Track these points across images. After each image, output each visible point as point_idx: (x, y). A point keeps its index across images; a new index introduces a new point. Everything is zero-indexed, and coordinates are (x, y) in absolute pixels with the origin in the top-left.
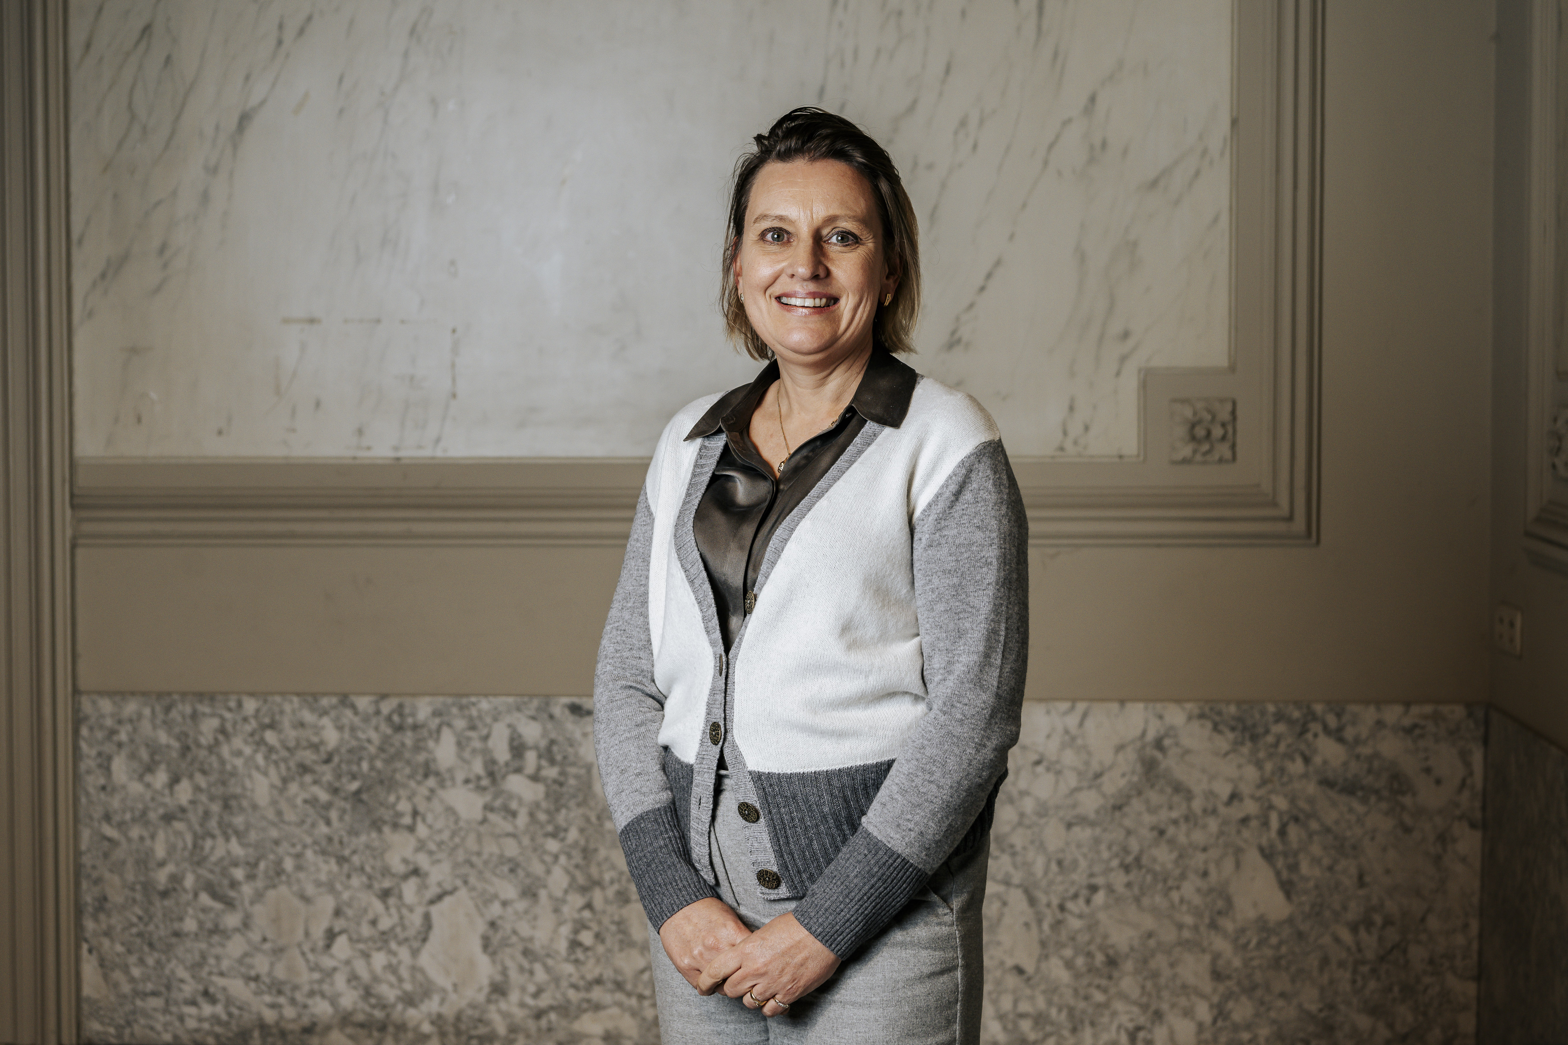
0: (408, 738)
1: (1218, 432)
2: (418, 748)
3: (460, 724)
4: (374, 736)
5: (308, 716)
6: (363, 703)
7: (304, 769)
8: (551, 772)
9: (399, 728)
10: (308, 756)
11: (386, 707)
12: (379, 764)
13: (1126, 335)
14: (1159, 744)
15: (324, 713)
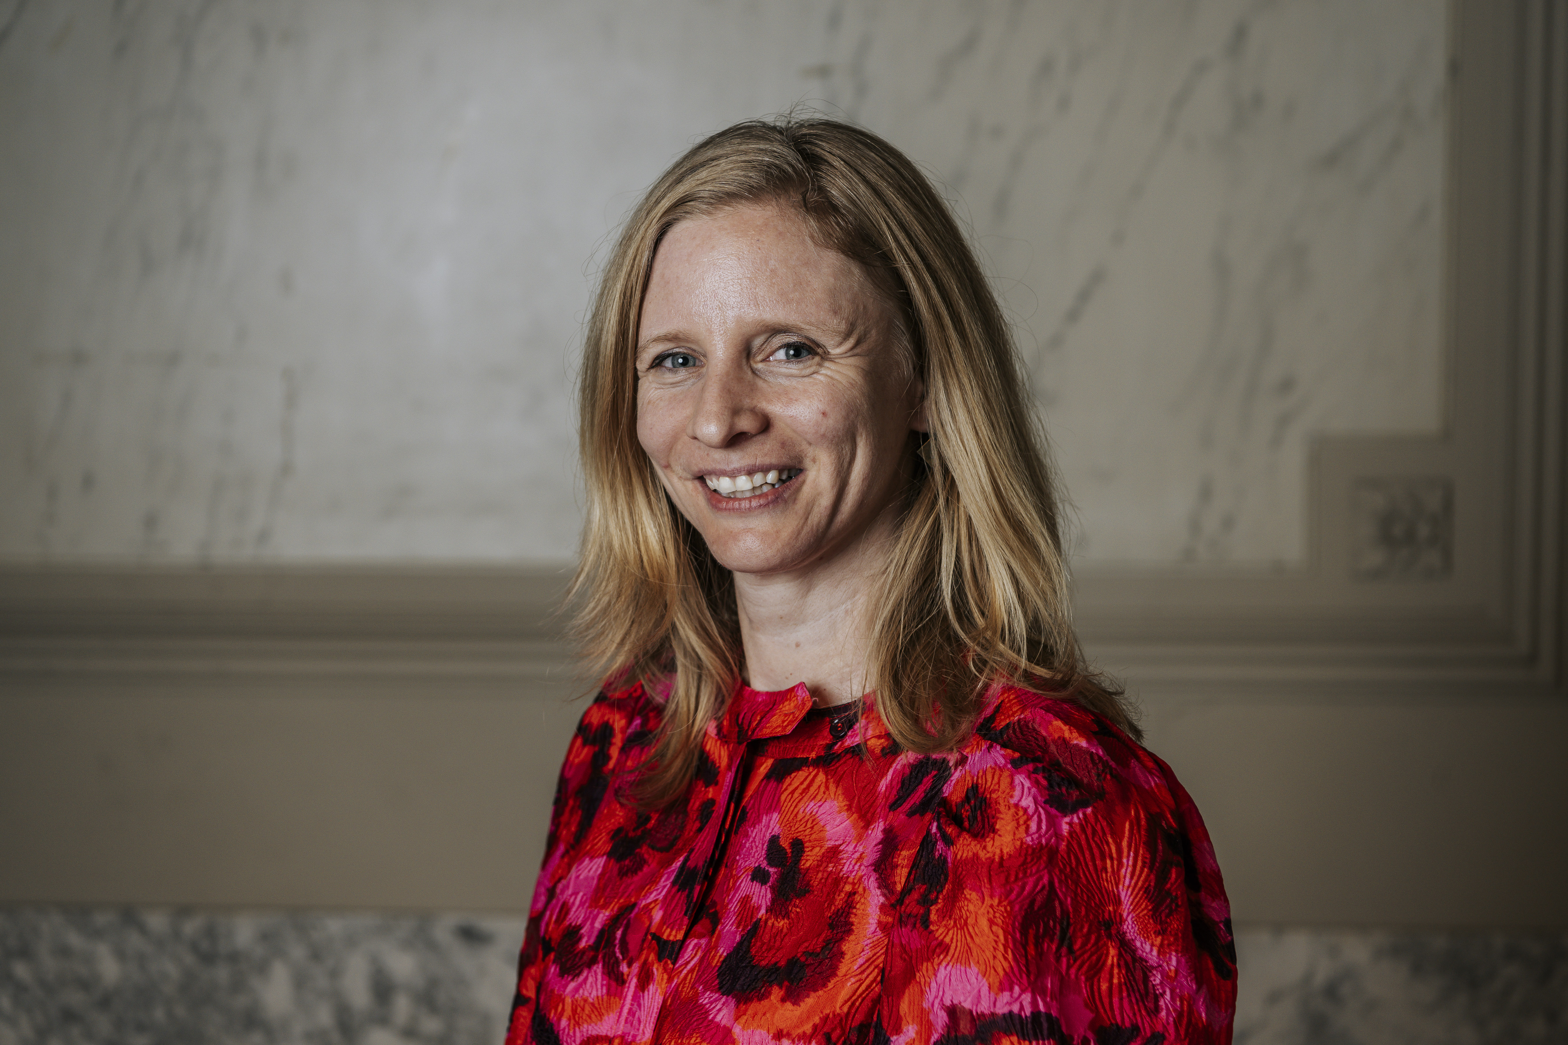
0: (222, 974)
1: (1424, 531)
2: (238, 985)
3: (298, 952)
4: (172, 970)
5: (75, 940)
6: (157, 921)
7: (69, 1016)
8: (431, 1025)
9: (208, 958)
10: (75, 998)
11: (191, 927)
12: (180, 1011)
13: (1287, 385)
14: (1331, 992)
15: (97, 934)
